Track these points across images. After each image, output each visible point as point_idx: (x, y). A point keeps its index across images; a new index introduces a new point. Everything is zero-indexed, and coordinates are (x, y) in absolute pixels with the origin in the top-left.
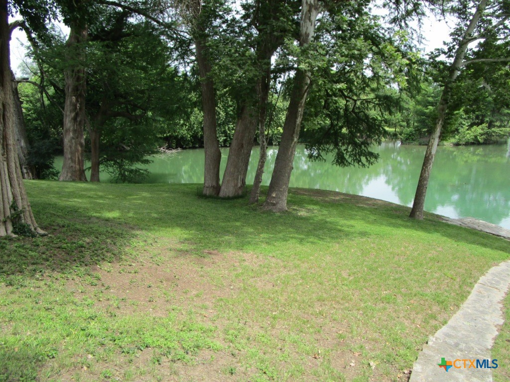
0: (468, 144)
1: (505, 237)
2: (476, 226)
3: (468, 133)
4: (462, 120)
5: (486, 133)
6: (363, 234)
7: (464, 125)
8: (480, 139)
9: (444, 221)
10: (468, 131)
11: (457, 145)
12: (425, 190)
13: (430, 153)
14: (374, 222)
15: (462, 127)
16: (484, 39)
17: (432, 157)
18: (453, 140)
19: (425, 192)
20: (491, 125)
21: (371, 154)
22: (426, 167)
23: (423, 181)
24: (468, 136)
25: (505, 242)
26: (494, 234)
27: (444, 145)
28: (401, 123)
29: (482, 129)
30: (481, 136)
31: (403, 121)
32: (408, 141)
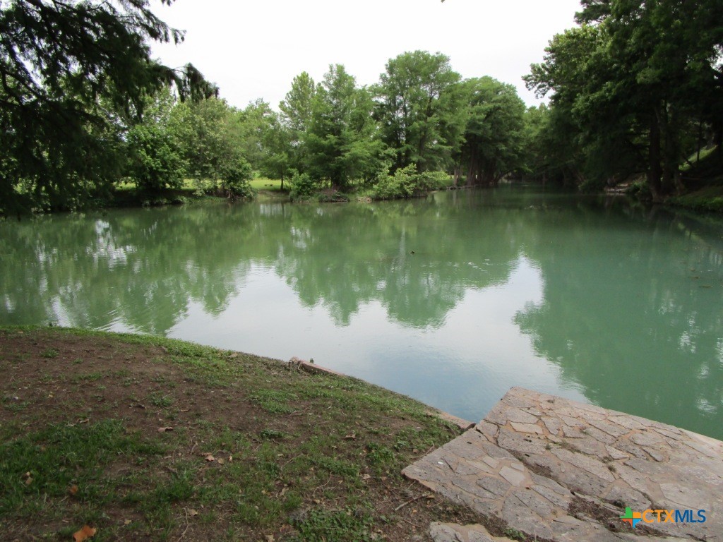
0: (391, 198)
3: (391, 180)
4: (379, 161)
5: (416, 181)
7: (383, 167)
8: (409, 189)
10: (390, 177)
15: (381, 171)
20: (420, 167)
24: (391, 184)
27: (357, 200)
29: (409, 173)
30: (408, 184)
31: (292, 167)
32: (301, 196)
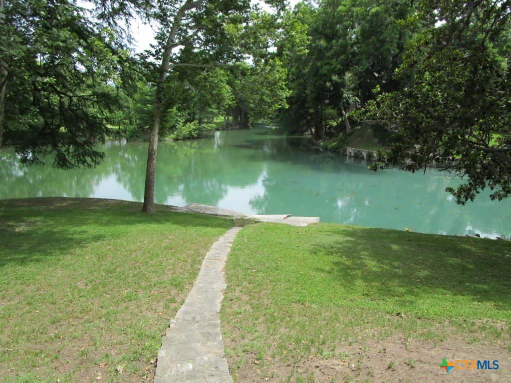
0: (185, 139)
1: (221, 216)
2: (199, 210)
3: (184, 129)
4: (177, 118)
5: (198, 129)
6: (97, 238)
7: (180, 122)
8: (194, 134)
9: (173, 211)
10: (184, 128)
11: (176, 140)
12: (153, 185)
13: (153, 149)
14: (108, 223)
15: (178, 124)
16: (184, 47)
17: (155, 153)
18: (173, 136)
19: (153, 187)
20: (200, 122)
21: (96, 154)
22: (151, 162)
23: (150, 176)
24: (184, 131)
25: (222, 219)
26: (213, 215)
27: (165, 141)
28: (124, 120)
29: (195, 125)
30: (195, 131)
31: (126, 119)
32: (133, 138)
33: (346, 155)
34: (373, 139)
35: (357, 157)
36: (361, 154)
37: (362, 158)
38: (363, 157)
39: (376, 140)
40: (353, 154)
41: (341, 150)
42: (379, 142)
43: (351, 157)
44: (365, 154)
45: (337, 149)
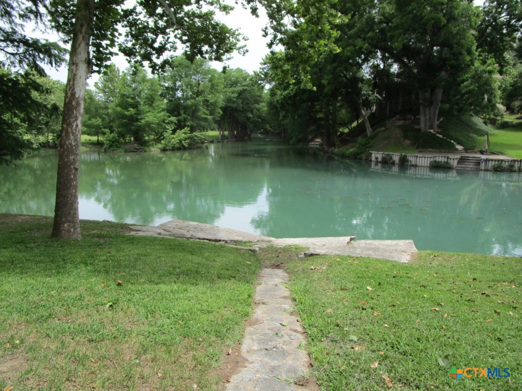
0: (174, 149)
3: (173, 138)
4: (165, 125)
5: (190, 138)
7: (168, 129)
8: (185, 144)
10: (173, 136)
11: (164, 150)
15: (166, 132)
20: (192, 129)
24: (173, 140)
26: (210, 240)
27: (151, 151)
29: (185, 133)
30: (185, 140)
31: (105, 128)
32: (112, 148)
33: (371, 161)
34: (404, 140)
35: (386, 162)
36: (391, 158)
37: (393, 163)
38: (395, 161)
39: (408, 142)
40: (380, 159)
41: (364, 156)
42: (412, 144)
43: (377, 163)
44: (396, 158)
45: (358, 154)
